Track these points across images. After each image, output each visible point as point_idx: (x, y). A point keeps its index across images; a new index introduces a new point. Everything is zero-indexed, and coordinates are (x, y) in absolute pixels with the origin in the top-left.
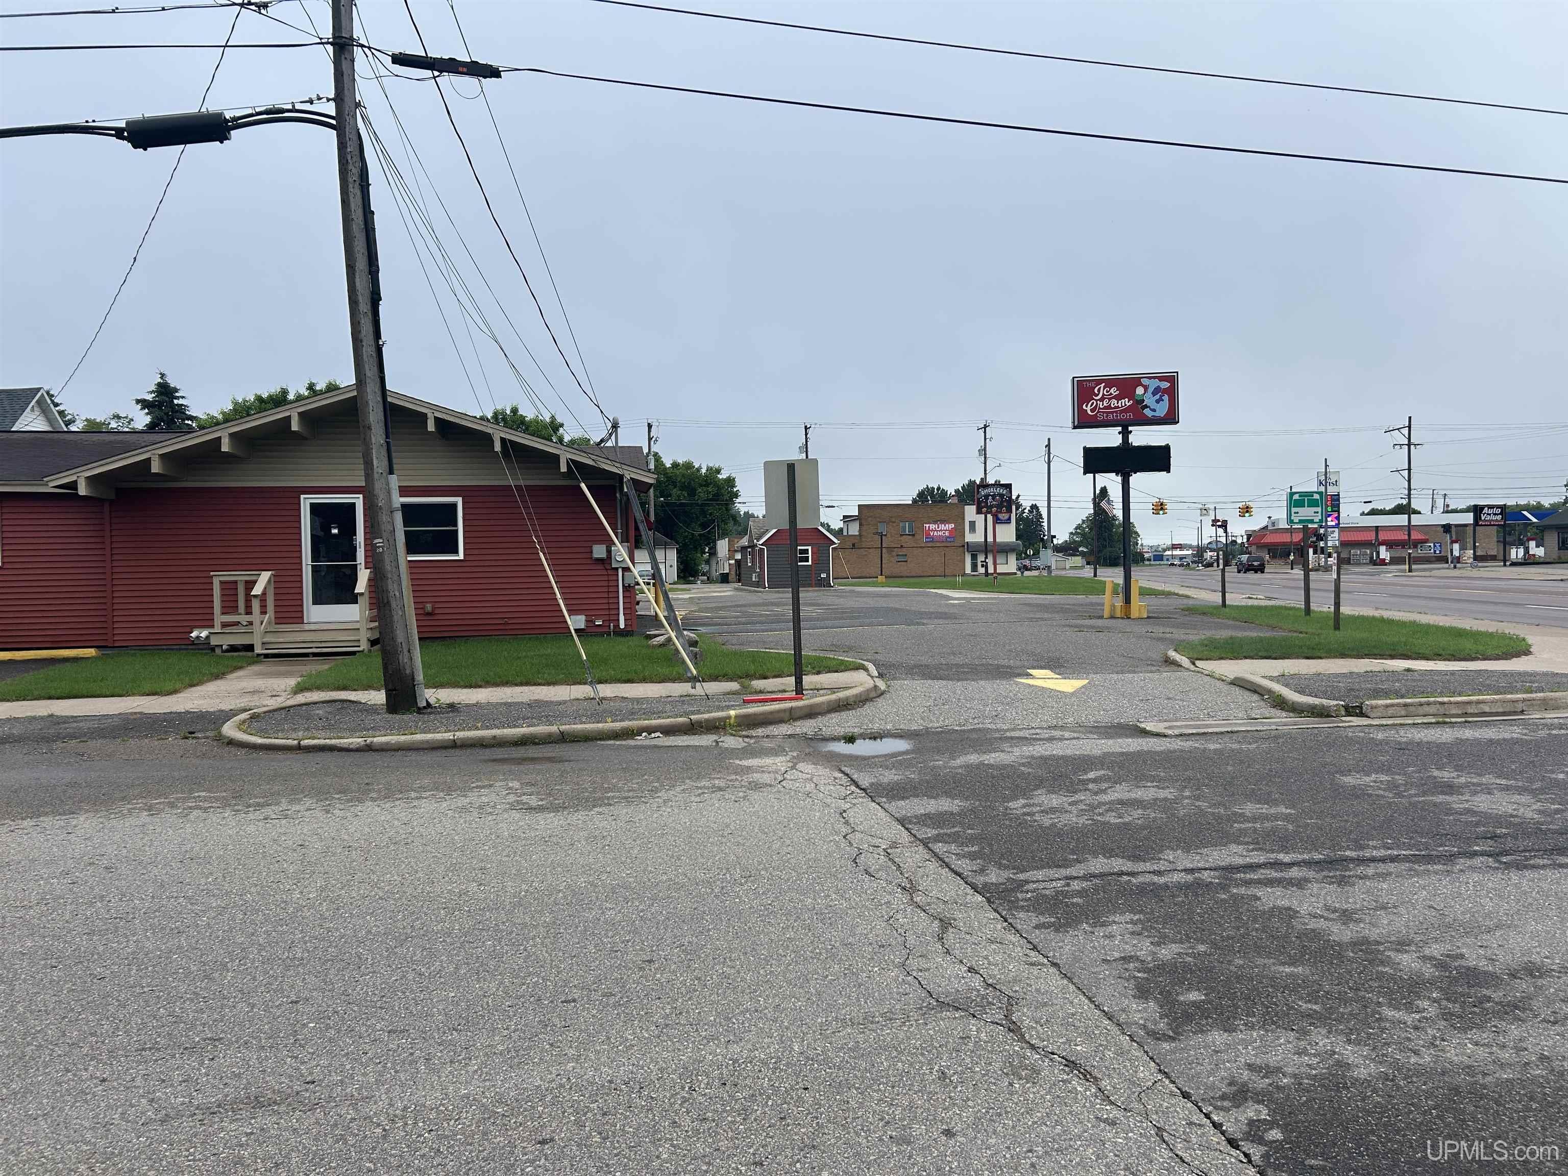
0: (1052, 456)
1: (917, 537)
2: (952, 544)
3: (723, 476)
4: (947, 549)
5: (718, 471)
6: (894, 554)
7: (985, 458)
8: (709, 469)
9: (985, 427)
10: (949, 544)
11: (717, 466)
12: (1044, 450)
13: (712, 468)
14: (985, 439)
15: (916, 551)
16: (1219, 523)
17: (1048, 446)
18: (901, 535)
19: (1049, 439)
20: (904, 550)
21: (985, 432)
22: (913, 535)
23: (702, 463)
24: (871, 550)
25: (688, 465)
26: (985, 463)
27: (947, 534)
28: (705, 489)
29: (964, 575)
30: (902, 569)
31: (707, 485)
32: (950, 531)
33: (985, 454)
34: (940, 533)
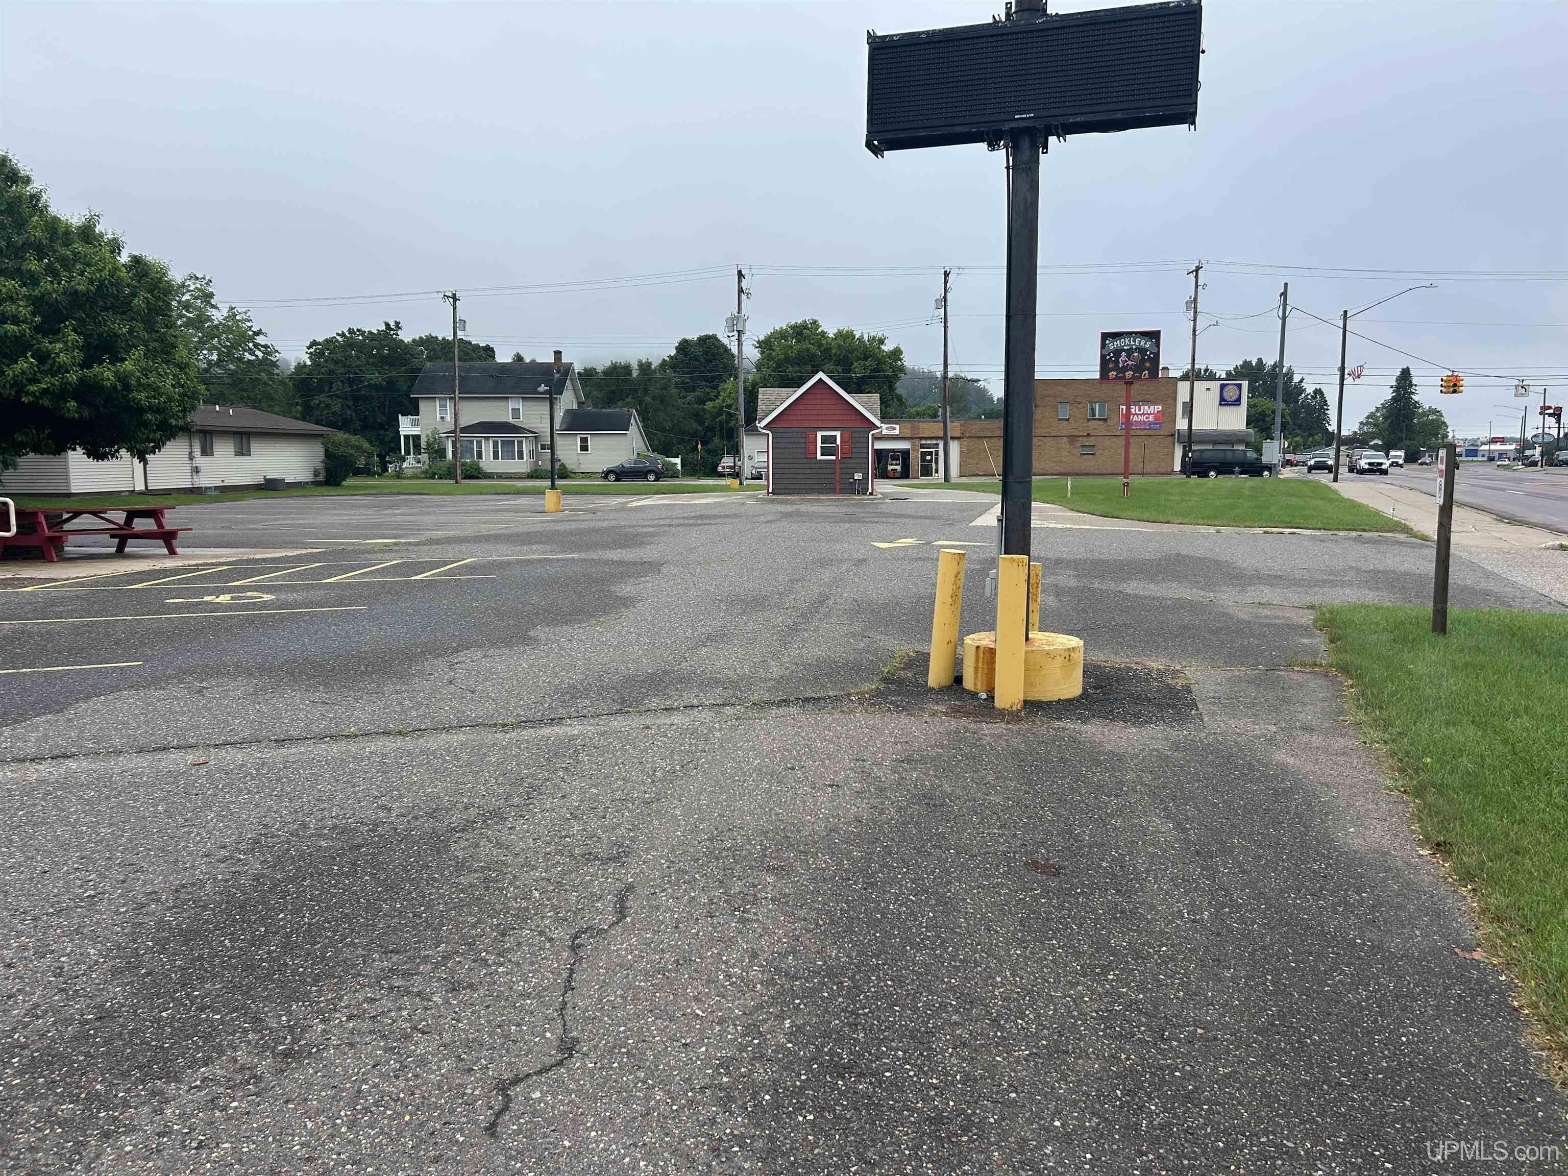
0: (1288, 308)
1: (1109, 422)
2: (1157, 433)
3: (887, 347)
4: (1150, 440)
5: (882, 341)
6: (1078, 444)
7: (1195, 312)
8: (872, 339)
9: (1198, 269)
10: (1152, 433)
11: (880, 335)
12: (1277, 301)
13: (874, 338)
14: (1197, 286)
15: (1107, 442)
16: (1551, 411)
17: (1284, 294)
18: (1089, 420)
19: (1286, 285)
20: (1092, 439)
21: (1197, 277)
22: (1105, 420)
23: (863, 330)
24: (1048, 439)
25: (850, 335)
26: (1195, 320)
27: (1151, 418)
28: (862, 363)
29: (1172, 472)
30: (1088, 464)
31: (865, 359)
32: (1157, 416)
33: (1195, 308)
34: (1143, 418)
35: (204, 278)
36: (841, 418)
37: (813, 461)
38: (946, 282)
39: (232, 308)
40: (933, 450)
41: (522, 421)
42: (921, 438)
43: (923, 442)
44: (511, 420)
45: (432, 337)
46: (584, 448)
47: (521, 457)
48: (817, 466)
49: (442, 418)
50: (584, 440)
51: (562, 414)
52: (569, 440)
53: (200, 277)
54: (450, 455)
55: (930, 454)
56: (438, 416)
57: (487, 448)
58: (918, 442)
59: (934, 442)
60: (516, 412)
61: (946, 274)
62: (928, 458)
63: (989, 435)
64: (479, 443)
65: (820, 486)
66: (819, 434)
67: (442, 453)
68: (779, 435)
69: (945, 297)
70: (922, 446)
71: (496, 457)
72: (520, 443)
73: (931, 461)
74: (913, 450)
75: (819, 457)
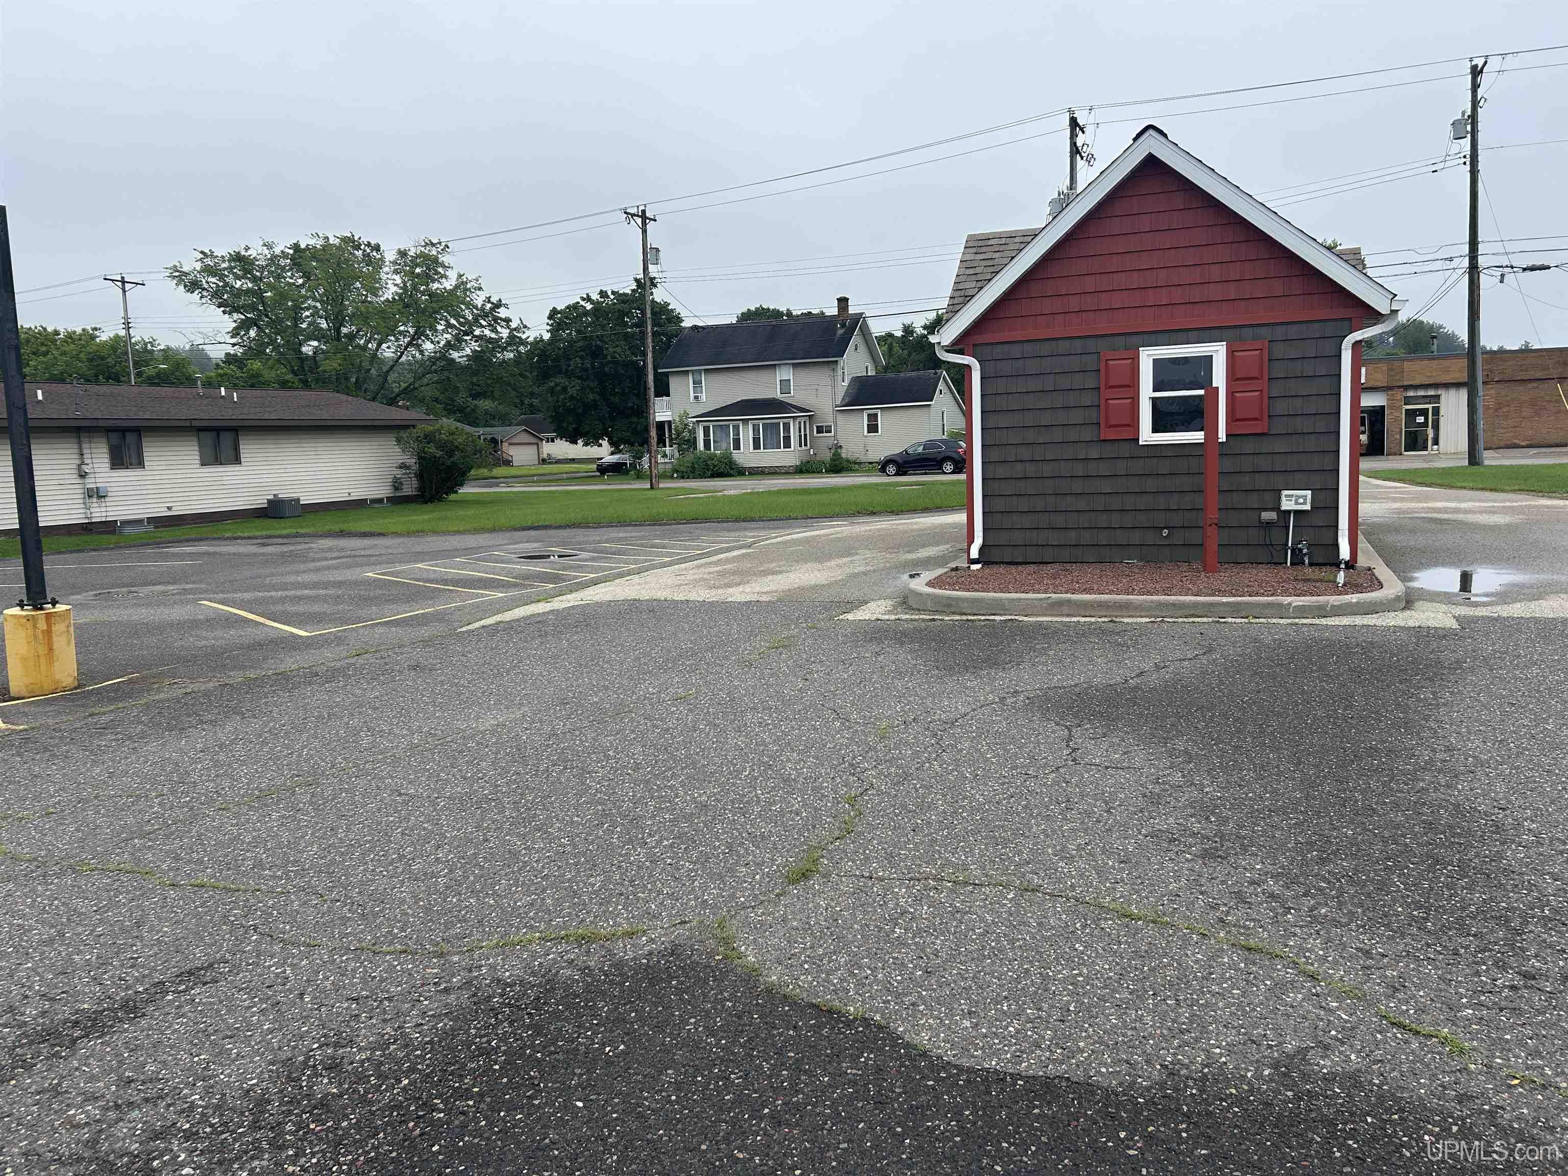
35: (440, 243)
36: (1232, 291)
37: (1125, 450)
38: (1475, 87)
39: (460, 276)
40: (1430, 406)
41: (795, 396)
42: (1407, 388)
43: (1411, 393)
44: (778, 395)
45: (763, 309)
46: (873, 428)
47: (787, 445)
48: (1138, 466)
49: (696, 398)
50: (873, 418)
51: (846, 384)
52: (853, 420)
53: (435, 241)
54: (701, 445)
55: (1424, 412)
56: (692, 395)
57: (747, 435)
58: (1400, 395)
59: (1431, 392)
60: (785, 383)
61: (1476, 72)
62: (1421, 419)
63: (1539, 375)
64: (736, 428)
65: (1150, 538)
66: (1147, 357)
67: (693, 442)
68: (1005, 367)
69: (1473, 118)
70: (1408, 401)
71: (757, 446)
72: (787, 427)
73: (1425, 424)
74: (1391, 407)
75: (1147, 435)
